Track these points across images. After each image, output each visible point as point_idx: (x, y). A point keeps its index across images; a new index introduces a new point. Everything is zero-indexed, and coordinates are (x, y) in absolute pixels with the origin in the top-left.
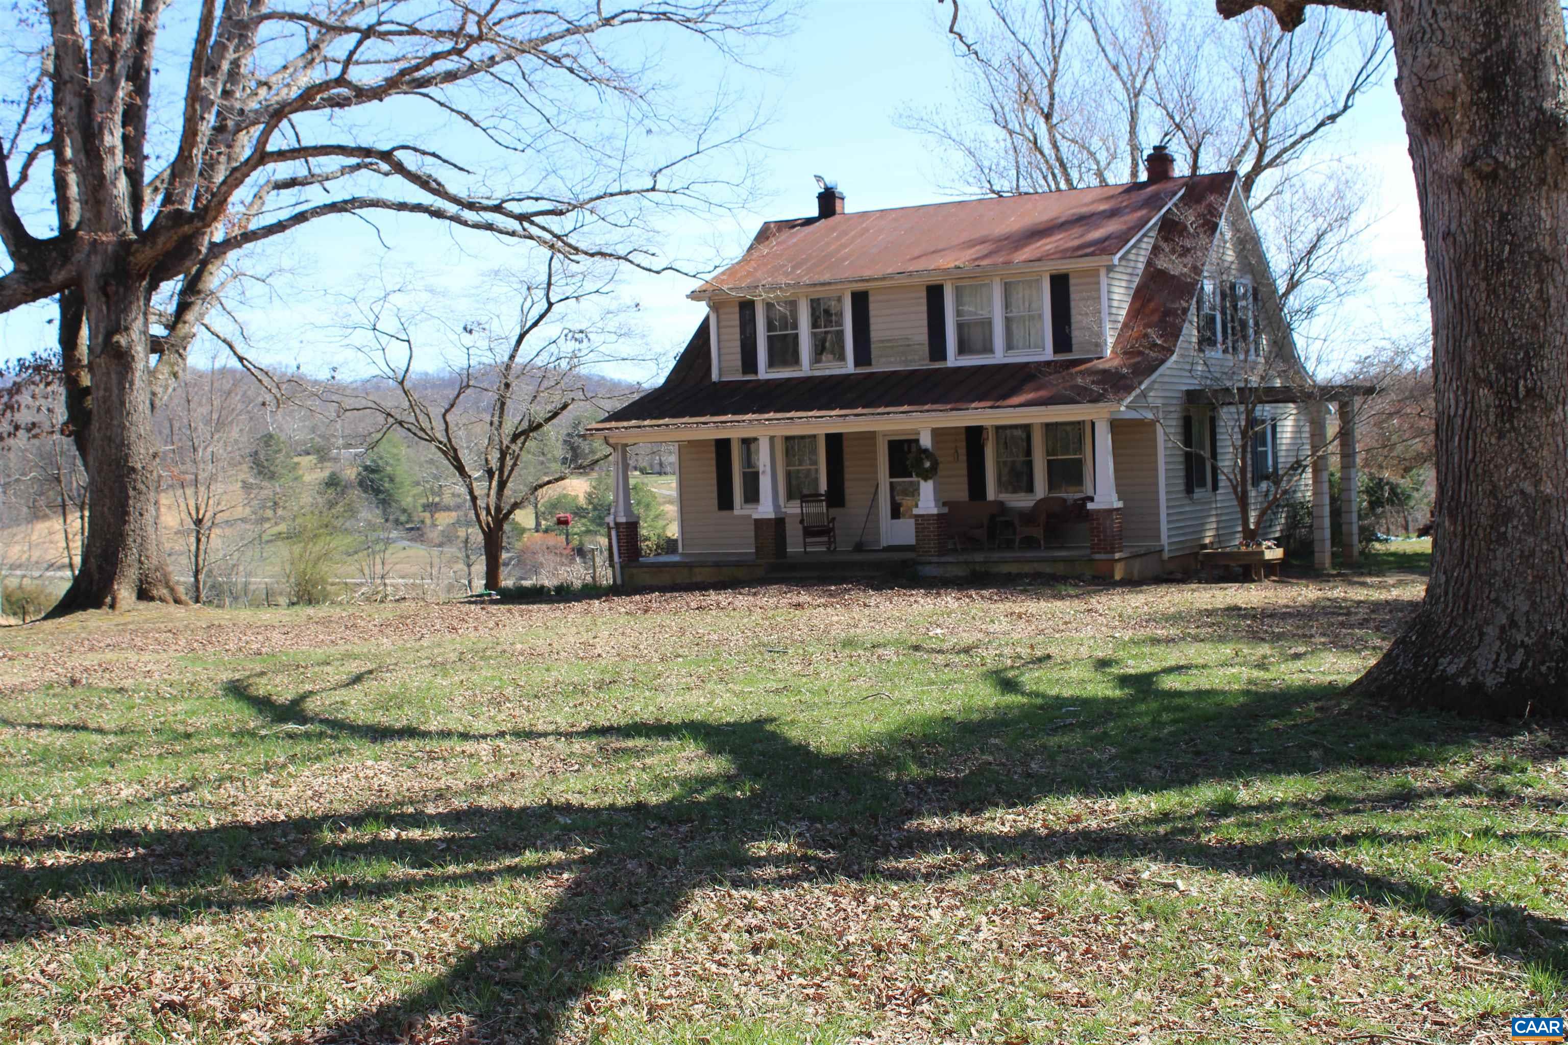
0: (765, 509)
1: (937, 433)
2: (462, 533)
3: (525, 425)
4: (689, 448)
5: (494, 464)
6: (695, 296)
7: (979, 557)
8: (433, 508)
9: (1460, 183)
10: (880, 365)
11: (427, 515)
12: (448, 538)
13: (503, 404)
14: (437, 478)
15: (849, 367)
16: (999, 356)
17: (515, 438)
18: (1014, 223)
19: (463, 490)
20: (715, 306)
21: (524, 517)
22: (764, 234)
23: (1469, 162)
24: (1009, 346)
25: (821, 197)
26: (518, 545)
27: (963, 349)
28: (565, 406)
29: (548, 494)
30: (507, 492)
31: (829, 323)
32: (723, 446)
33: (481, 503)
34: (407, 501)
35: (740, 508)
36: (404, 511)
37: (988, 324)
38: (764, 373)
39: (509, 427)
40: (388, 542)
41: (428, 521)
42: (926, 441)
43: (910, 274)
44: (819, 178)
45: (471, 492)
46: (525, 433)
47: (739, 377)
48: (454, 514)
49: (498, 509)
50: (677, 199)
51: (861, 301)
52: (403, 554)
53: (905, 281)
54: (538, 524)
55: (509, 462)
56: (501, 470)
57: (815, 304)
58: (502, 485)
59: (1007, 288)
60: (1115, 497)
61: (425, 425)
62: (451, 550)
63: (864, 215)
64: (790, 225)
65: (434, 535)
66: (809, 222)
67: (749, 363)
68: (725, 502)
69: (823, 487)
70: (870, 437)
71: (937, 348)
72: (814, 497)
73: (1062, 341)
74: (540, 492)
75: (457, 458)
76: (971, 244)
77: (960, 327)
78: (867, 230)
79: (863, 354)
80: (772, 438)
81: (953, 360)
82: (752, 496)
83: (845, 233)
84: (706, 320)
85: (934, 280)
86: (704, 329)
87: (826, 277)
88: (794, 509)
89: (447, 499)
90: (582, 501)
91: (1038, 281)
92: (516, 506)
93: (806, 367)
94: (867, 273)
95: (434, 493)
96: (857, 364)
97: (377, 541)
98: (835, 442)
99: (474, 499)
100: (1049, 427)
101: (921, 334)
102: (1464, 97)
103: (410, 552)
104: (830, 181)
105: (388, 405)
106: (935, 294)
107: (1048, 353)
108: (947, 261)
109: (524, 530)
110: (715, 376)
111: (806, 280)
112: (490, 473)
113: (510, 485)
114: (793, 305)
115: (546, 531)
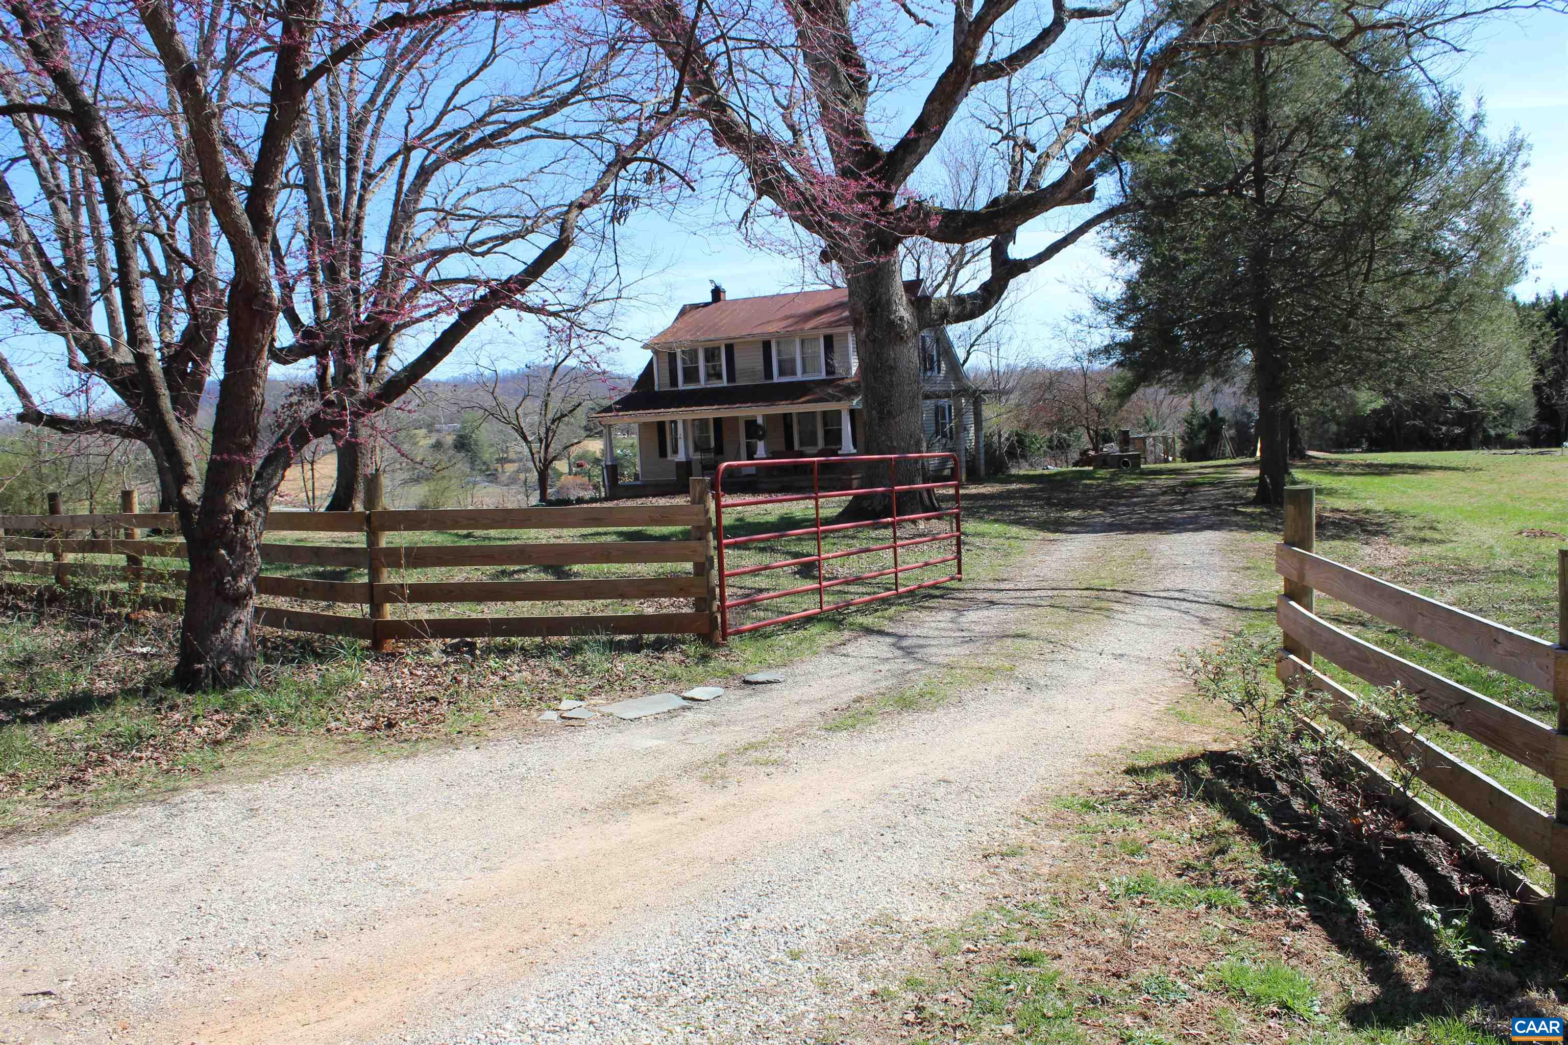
0: (681, 457)
1: (766, 417)
2: (522, 476)
3: (559, 415)
4: (644, 426)
5: (543, 435)
6: (645, 347)
7: (786, 479)
8: (503, 461)
9: (865, 342)
10: (741, 382)
11: (499, 465)
12: (513, 481)
13: (546, 405)
14: (505, 442)
15: (724, 383)
16: (799, 377)
17: (553, 421)
18: (810, 307)
19: (526, 450)
20: (656, 352)
21: (561, 466)
22: (684, 312)
23: (867, 336)
24: (804, 371)
25: (713, 292)
26: (558, 484)
27: (782, 373)
28: (580, 404)
29: (575, 451)
30: (550, 450)
31: (713, 360)
32: (661, 425)
33: (536, 456)
34: (486, 457)
35: (670, 457)
36: (484, 463)
37: (793, 361)
38: (681, 386)
39: (550, 416)
40: (475, 483)
41: (500, 470)
42: (760, 421)
43: (754, 335)
44: (712, 281)
45: (531, 451)
46: (559, 419)
47: (668, 389)
48: (516, 464)
49: (545, 459)
50: (633, 302)
51: (730, 349)
52: (485, 491)
53: (750, 339)
54: (570, 469)
55: (551, 434)
56: (547, 438)
57: (706, 351)
58: (547, 446)
59: (803, 342)
60: (852, 447)
61: (505, 414)
62: (514, 488)
63: (735, 301)
64: (696, 307)
65: (503, 478)
66: (706, 305)
67: (674, 382)
68: (663, 453)
69: (713, 444)
70: (736, 419)
71: (768, 373)
72: (707, 450)
73: (830, 370)
74: (573, 449)
75: (523, 433)
76: (787, 318)
77: (780, 362)
78: (735, 310)
79: (731, 377)
80: (684, 421)
81: (776, 379)
82: (675, 451)
83: (724, 311)
84: (651, 360)
85: (767, 338)
86: (650, 364)
87: (712, 337)
88: (697, 456)
89: (512, 455)
90: (598, 455)
91: (818, 339)
92: (555, 458)
93: (703, 384)
94: (732, 335)
95: (503, 452)
96: (728, 381)
97: (468, 483)
98: (717, 421)
99: (532, 454)
100: (825, 413)
101: (760, 365)
102: (865, 315)
103: (490, 490)
104: (718, 283)
105: (486, 405)
106: (767, 345)
107: (823, 376)
108: (772, 328)
109: (562, 474)
110: (656, 388)
111: (702, 338)
112: (541, 441)
113: (552, 445)
114: (696, 351)
115: (575, 475)
